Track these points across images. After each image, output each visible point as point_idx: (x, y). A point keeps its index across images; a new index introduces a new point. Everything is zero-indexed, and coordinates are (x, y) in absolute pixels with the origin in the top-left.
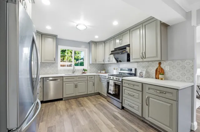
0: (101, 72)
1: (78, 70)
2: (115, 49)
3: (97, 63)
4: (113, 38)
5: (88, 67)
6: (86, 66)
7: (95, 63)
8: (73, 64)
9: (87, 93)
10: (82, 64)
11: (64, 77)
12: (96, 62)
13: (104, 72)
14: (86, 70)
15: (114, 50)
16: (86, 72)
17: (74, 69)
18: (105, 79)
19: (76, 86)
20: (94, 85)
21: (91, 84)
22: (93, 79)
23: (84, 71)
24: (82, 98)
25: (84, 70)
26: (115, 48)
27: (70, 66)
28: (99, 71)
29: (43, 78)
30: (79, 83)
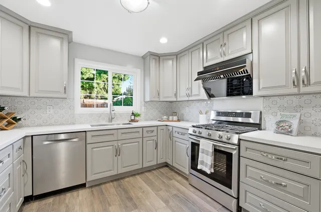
0: (168, 119)
1: (121, 115)
2: (205, 68)
3: (162, 99)
4: (202, 44)
5: (141, 109)
6: (136, 107)
7: (158, 100)
8: (109, 101)
9: (141, 167)
10: (128, 102)
11: (88, 133)
12: (159, 98)
13: (175, 118)
14: (139, 115)
15: (202, 70)
16: (137, 118)
17: (112, 112)
18: (183, 134)
19: (118, 152)
20: (156, 147)
21: (150, 145)
22: (155, 133)
23: (133, 117)
24: (131, 178)
25: (133, 113)
26: (206, 65)
27: (103, 105)
28: (165, 117)
29: (32, 136)
30: (124, 145)
